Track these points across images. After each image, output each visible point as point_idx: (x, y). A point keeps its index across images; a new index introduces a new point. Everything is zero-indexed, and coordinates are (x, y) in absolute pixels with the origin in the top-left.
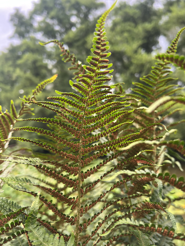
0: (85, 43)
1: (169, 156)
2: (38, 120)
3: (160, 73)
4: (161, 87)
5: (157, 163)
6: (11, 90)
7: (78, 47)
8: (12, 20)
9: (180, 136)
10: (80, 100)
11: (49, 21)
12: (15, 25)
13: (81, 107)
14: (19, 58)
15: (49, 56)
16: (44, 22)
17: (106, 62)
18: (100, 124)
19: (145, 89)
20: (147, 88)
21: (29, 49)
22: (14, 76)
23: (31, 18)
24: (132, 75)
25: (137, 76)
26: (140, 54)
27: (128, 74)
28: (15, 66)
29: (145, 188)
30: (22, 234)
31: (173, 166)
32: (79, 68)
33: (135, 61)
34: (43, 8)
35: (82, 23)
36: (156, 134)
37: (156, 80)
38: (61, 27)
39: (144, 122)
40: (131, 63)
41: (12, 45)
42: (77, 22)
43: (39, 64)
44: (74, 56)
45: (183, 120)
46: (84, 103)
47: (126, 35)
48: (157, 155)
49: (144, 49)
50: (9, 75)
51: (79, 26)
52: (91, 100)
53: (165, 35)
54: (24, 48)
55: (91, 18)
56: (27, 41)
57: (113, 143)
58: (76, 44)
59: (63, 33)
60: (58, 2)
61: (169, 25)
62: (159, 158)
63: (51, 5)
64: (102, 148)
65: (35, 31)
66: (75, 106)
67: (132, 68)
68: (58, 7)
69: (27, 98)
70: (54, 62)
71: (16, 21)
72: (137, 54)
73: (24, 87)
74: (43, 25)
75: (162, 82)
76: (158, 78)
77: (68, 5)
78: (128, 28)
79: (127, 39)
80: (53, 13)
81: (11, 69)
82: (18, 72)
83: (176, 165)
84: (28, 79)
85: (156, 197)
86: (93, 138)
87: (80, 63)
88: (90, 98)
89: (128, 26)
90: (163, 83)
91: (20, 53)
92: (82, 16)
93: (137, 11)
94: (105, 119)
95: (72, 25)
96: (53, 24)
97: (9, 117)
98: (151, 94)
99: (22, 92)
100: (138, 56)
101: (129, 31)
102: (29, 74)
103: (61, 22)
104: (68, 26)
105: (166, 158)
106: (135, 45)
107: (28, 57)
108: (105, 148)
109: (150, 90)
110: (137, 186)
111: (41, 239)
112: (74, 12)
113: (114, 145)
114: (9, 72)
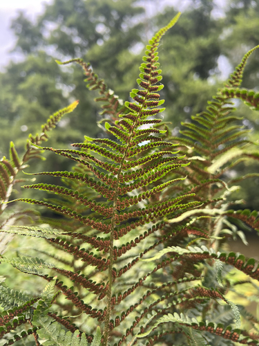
0: (115, 62)
1: (228, 224)
2: (55, 174)
3: (219, 110)
4: (220, 128)
5: (212, 233)
6: (10, 126)
7: (106, 68)
8: (13, 27)
9: (245, 195)
10: (117, 148)
11: (66, 30)
12: (17, 34)
13: (118, 158)
14: (22, 80)
15: (65, 79)
16: (58, 31)
17: (157, 97)
18: (143, 182)
19: (198, 131)
20: (200, 130)
21: (36, 69)
22: (15, 106)
23: (41, 24)
24: (181, 109)
25: (187, 110)
26: (192, 80)
27: (174, 107)
28: (16, 92)
29: (196, 268)
30: (29, 334)
31: (234, 238)
32: (110, 100)
33: (184, 90)
34: (57, 12)
35: (112, 35)
36: (211, 194)
37: (214, 119)
38: (82, 39)
39: (197, 177)
40: (179, 93)
41: (12, 62)
42: (105, 33)
43: (50, 90)
44: (103, 83)
45: (248, 175)
46: (122, 152)
47: (173, 53)
48: (213, 222)
49: (197, 74)
50: (7, 104)
51: (107, 38)
52: (132, 149)
53: (227, 55)
54: (29, 67)
55: (125, 27)
56: (33, 57)
57: (159, 208)
58: (103, 64)
59: (86, 48)
60: (79, 4)
61: (232, 42)
62: (215, 227)
63: (69, 7)
64: (144, 214)
65: (46, 43)
66: (109, 156)
67: (181, 100)
68: (79, 11)
69: (34, 137)
70: (72, 89)
71: (20, 28)
72: (187, 81)
73: (28, 122)
74: (57, 36)
75: (222, 122)
76: (216, 117)
77: (92, 9)
78: (177, 44)
79: (174, 59)
80: (71, 19)
81: (10, 96)
82: (20, 101)
83: (238, 237)
84: (34, 111)
85: (210, 279)
86: (131, 200)
87: (111, 92)
88: (131, 146)
89: (177, 40)
90: (223, 124)
91: (23, 74)
92: (112, 24)
93: (189, 21)
94: (149, 175)
95: (98, 37)
96: (72, 35)
97: (8, 165)
98: (207, 138)
99: (25, 128)
100: (189, 84)
101: (177, 48)
102: (35, 104)
103: (82, 32)
104: (92, 38)
105: (225, 226)
106: (185, 68)
107: (34, 80)
108: (147, 215)
109: (204, 133)
110: (186, 265)
111: (54, 338)
112: (102, 19)
113: (161, 210)
114: (6, 100)
